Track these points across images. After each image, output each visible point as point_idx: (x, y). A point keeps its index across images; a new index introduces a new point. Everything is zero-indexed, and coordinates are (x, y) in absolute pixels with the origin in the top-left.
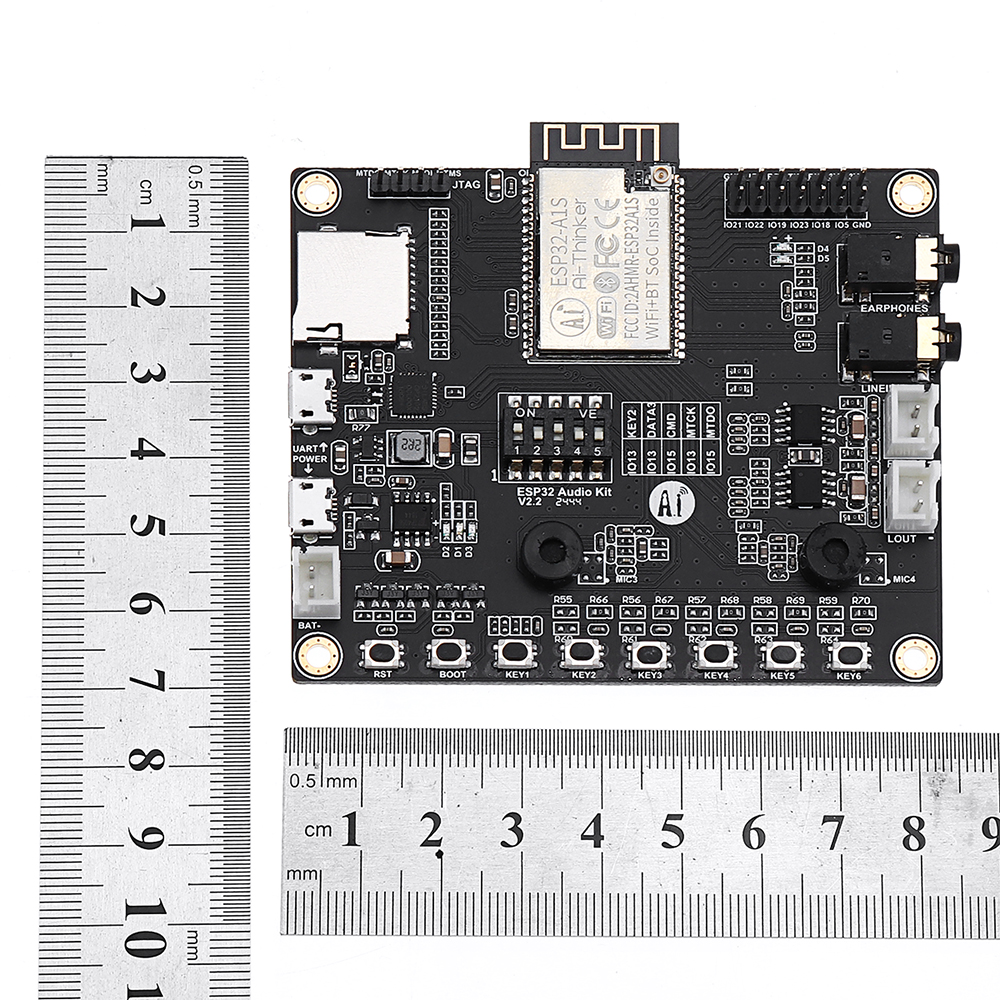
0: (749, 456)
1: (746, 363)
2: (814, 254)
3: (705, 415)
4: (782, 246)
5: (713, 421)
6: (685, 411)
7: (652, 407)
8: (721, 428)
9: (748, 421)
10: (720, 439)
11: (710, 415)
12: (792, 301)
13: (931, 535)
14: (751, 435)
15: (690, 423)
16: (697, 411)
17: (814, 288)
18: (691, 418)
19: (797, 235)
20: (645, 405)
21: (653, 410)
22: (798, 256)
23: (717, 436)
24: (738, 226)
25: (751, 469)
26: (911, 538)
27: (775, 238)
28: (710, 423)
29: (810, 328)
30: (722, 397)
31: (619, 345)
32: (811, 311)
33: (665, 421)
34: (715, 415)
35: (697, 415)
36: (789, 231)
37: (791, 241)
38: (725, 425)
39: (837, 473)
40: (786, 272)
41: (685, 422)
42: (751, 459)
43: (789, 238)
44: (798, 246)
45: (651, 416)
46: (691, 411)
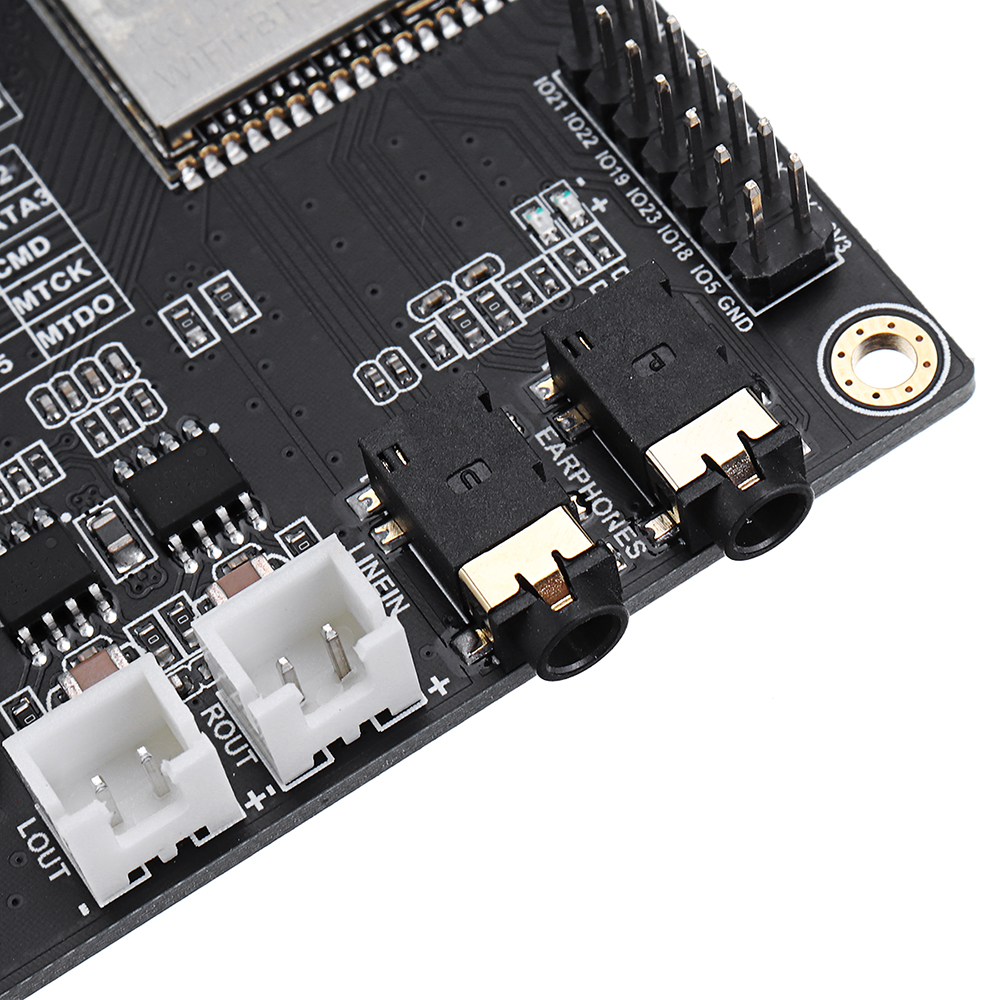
0: (46, 436)
1: (260, 302)
2: (600, 269)
3: (87, 300)
4: (569, 202)
5: (83, 324)
6: (71, 260)
7: (37, 201)
8: (77, 348)
9: (127, 386)
10: (50, 360)
11: (93, 310)
12: (462, 296)
13: (92, 903)
14: (97, 409)
15: (48, 287)
16: (85, 281)
17: (522, 316)
18: (60, 282)
19: (622, 217)
20: (35, 186)
21: (34, 206)
22: (572, 245)
23: (52, 350)
24: (556, 104)
25: (18, 457)
26: (57, 867)
27: (581, 182)
28: (73, 321)
29: (424, 366)
30: (148, 304)
31: (108, 36)
32: (465, 343)
33: (24, 241)
34: (101, 320)
35: (75, 288)
36: (617, 196)
37: (597, 213)
38: (90, 349)
39: (121, 622)
40: (521, 245)
41: (47, 275)
42: (40, 442)
43: (600, 205)
44: (596, 231)
45: (17, 212)
46: (77, 272)
